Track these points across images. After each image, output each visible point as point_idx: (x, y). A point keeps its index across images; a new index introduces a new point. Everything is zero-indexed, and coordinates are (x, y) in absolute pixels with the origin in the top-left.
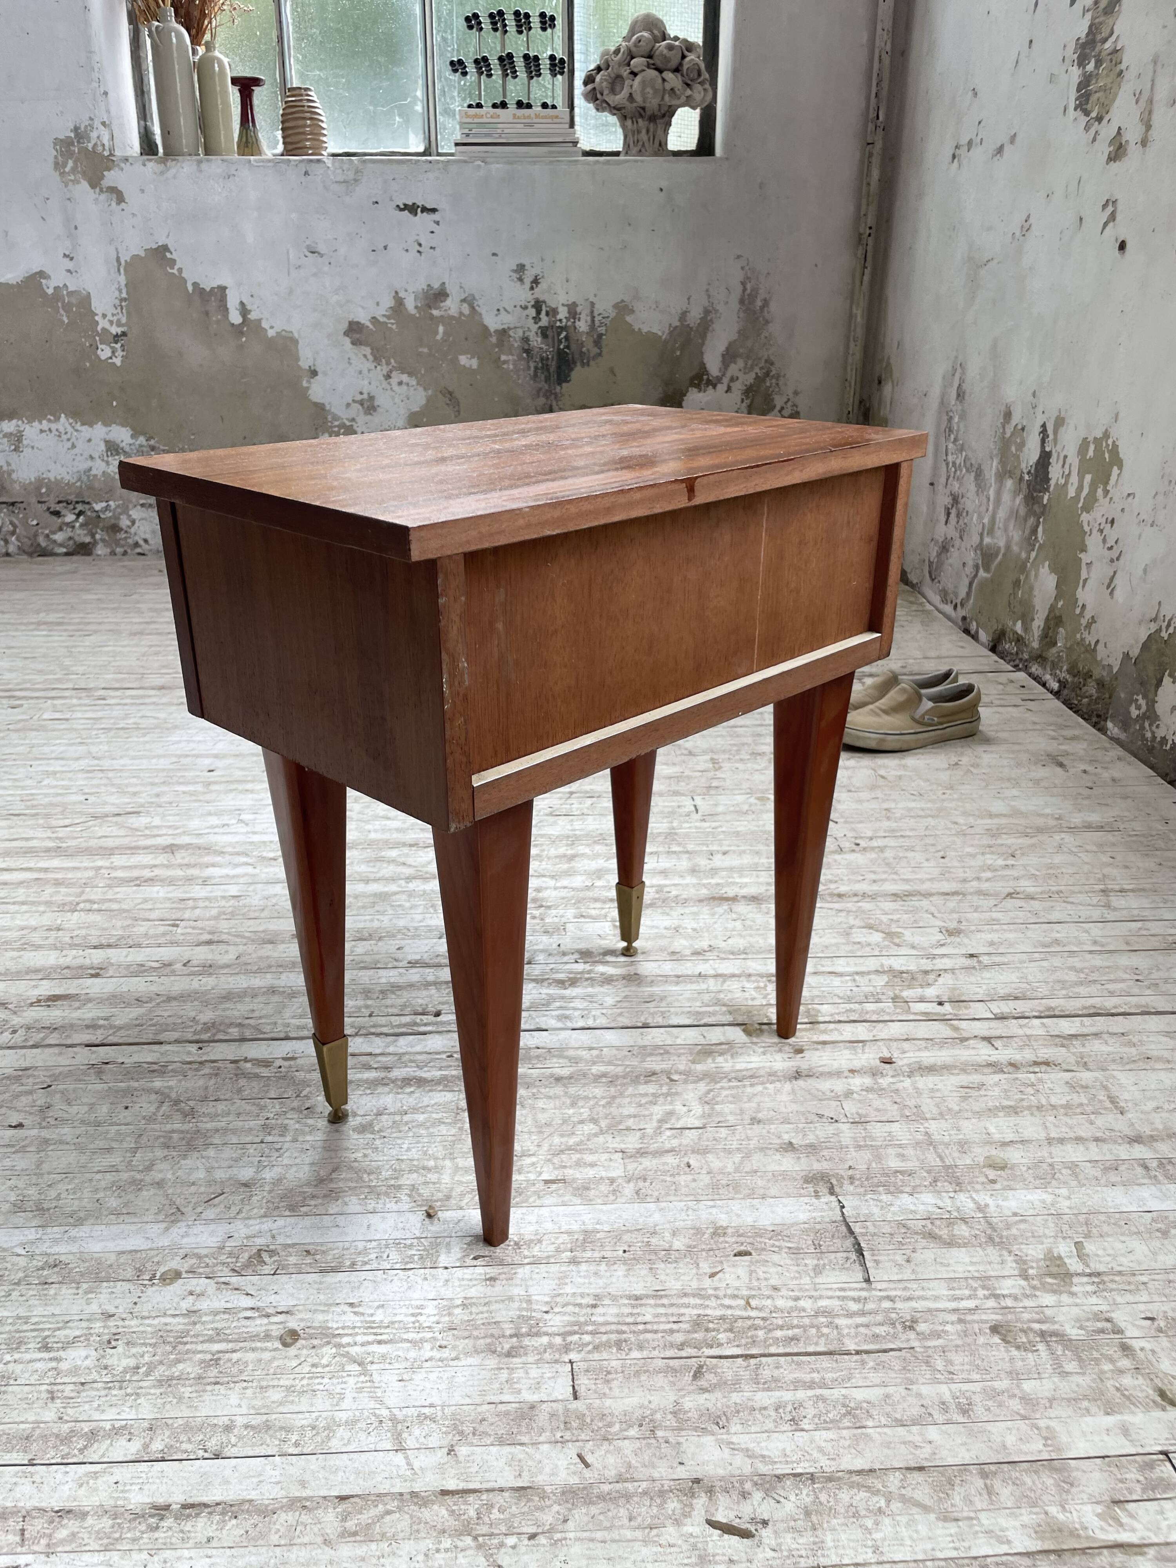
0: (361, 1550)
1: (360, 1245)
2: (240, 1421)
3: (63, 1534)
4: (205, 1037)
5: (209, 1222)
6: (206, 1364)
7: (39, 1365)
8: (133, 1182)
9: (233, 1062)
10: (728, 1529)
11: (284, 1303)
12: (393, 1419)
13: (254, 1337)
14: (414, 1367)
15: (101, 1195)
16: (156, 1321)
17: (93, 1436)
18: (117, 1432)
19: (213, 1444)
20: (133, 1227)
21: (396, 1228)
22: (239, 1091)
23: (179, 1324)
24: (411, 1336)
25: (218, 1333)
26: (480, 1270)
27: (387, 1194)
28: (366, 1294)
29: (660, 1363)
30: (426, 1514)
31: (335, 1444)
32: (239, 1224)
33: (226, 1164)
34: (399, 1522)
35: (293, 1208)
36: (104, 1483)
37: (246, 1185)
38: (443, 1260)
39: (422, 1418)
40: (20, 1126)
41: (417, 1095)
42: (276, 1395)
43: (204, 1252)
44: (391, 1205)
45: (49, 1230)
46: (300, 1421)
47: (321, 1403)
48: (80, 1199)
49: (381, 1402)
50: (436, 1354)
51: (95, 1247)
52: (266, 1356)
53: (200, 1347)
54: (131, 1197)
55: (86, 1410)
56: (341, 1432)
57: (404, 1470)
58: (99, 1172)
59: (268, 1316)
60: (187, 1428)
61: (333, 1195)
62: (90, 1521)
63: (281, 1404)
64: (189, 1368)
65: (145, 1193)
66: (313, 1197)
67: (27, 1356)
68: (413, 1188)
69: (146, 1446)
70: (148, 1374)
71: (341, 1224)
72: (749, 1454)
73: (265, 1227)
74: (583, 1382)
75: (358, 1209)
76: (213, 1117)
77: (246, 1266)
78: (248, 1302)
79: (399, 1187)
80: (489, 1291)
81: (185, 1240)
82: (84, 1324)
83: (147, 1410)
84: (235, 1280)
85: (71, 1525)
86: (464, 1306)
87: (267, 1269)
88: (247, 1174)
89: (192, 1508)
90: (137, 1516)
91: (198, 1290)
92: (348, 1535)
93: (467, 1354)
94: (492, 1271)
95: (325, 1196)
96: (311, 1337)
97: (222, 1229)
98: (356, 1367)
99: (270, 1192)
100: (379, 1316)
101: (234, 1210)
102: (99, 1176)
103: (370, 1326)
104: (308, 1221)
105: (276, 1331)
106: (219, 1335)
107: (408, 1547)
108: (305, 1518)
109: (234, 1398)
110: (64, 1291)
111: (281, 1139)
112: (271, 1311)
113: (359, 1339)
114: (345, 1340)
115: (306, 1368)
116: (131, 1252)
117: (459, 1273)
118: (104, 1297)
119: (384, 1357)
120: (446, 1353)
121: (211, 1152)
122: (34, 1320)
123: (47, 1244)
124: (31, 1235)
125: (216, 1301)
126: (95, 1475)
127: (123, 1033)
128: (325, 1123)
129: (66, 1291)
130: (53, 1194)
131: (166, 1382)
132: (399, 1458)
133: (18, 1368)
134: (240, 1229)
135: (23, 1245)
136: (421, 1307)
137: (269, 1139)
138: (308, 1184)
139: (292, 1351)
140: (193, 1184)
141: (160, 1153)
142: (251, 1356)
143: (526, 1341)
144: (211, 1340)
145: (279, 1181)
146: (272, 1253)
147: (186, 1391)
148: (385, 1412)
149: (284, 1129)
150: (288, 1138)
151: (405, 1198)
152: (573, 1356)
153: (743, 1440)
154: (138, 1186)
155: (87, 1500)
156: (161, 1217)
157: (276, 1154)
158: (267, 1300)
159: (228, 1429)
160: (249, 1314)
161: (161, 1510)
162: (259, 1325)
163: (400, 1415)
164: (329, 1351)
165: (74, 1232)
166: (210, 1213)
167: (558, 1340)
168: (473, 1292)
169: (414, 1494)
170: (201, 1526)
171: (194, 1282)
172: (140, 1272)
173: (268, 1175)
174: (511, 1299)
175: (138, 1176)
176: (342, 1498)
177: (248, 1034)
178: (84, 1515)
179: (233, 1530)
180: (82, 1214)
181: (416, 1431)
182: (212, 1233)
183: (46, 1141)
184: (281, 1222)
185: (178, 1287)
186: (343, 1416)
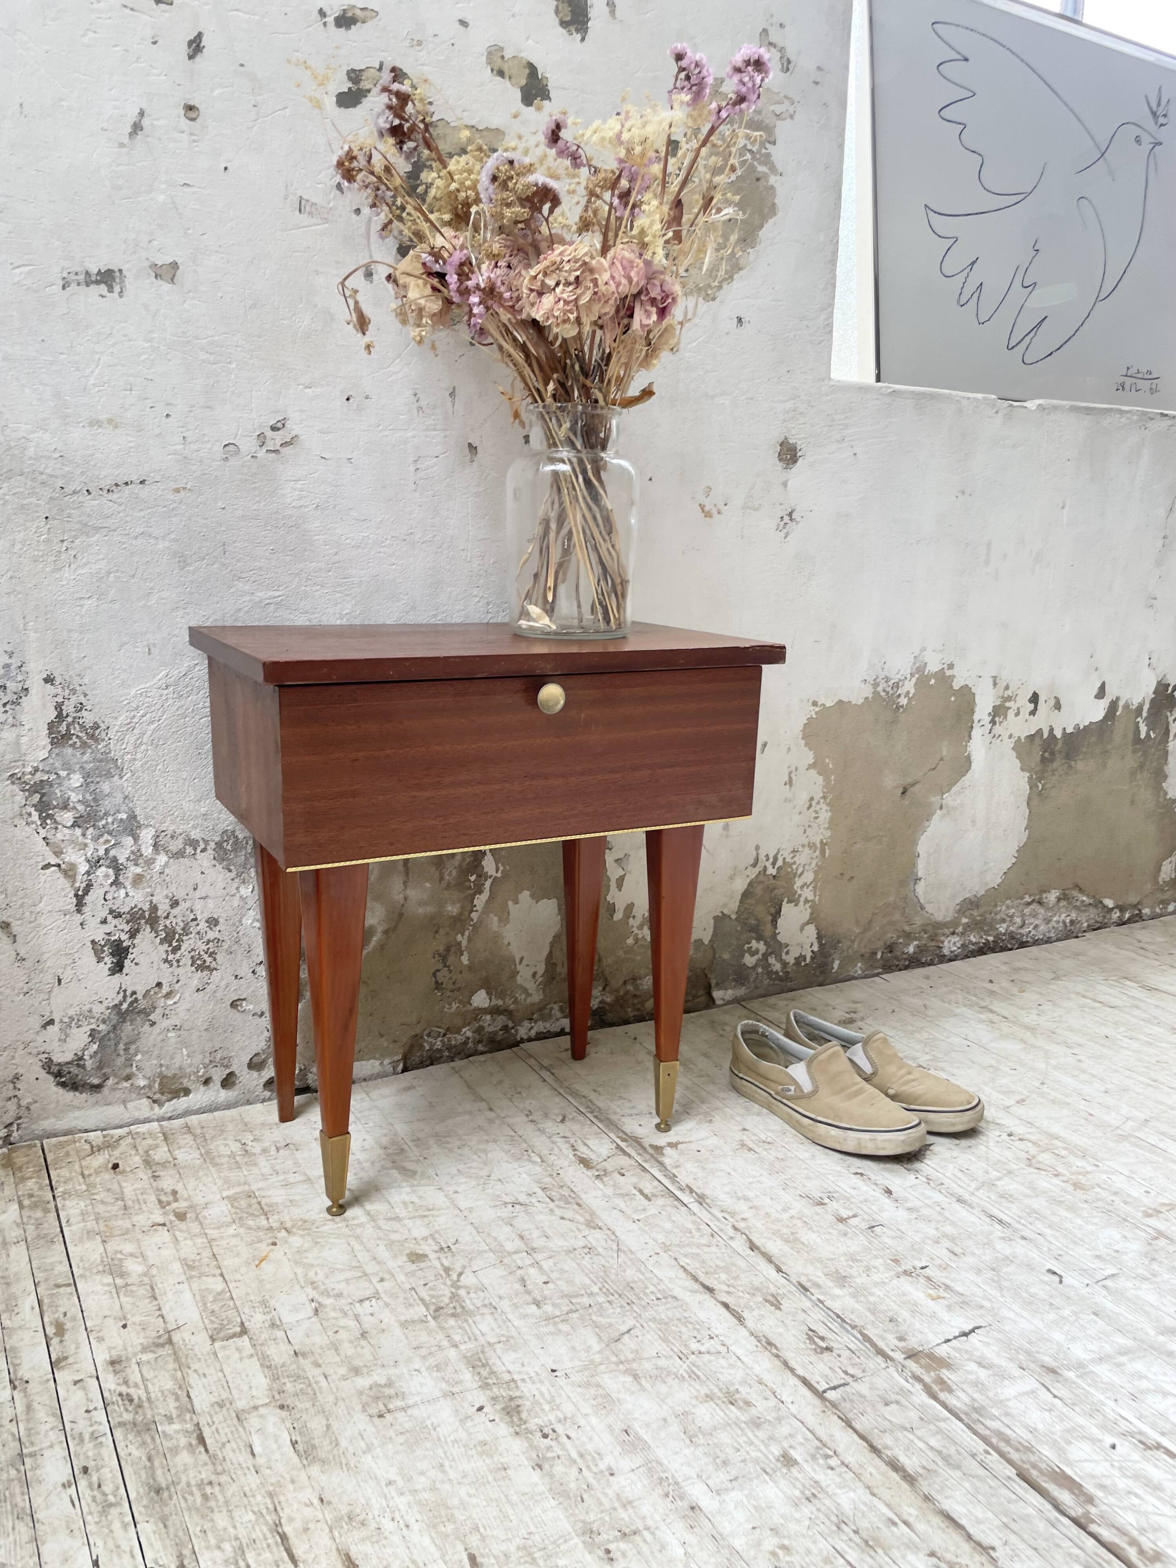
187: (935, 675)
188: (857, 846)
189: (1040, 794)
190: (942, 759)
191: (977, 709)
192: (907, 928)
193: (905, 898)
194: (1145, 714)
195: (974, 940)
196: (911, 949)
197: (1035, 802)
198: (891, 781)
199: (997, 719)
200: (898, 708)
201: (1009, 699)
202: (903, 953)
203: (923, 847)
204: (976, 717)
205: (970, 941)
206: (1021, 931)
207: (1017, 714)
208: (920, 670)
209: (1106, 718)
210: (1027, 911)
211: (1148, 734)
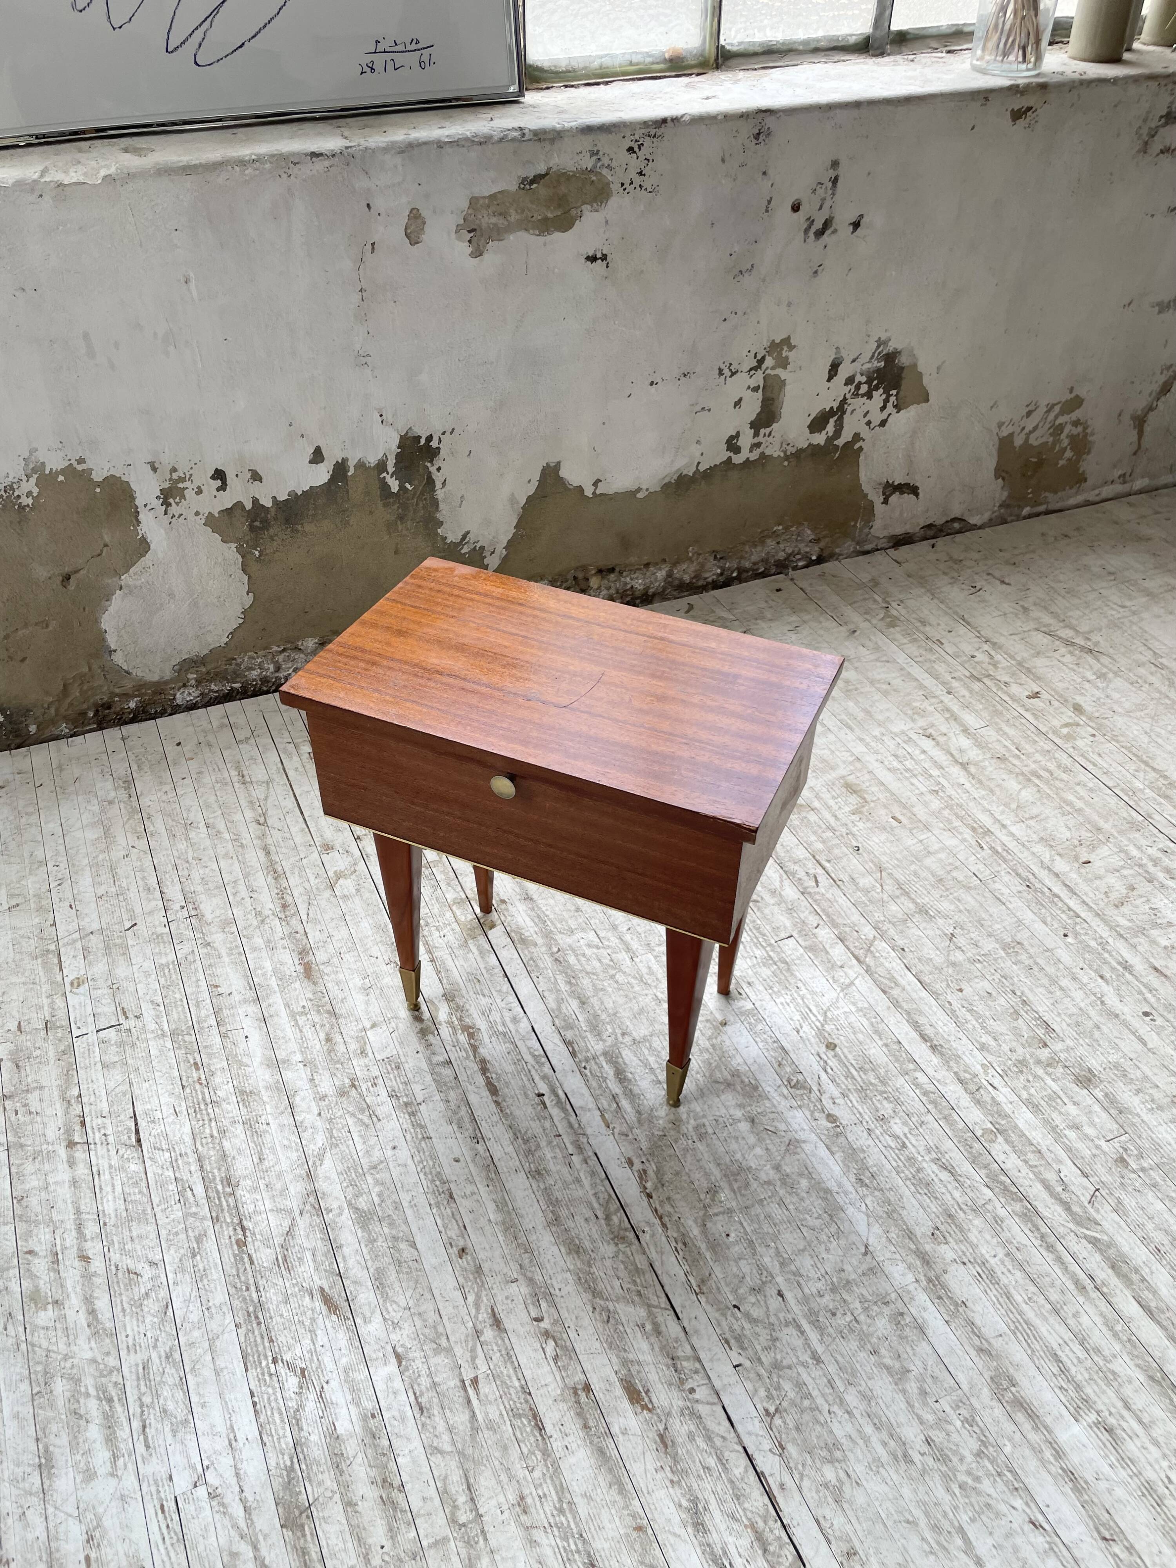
0: (899, 978)
1: (761, 1045)
2: (880, 1043)
3: (967, 1076)
4: (631, 1235)
5: (787, 1124)
6: (865, 1072)
7: (914, 1142)
8: (784, 1183)
9: (650, 1196)
10: (817, 882)
11: (813, 1060)
12: (842, 990)
13: (840, 1060)
14: (815, 993)
15: (804, 1195)
16: (860, 1108)
17: (926, 1093)
18: (918, 1086)
19: (896, 1047)
20: (813, 1159)
21: (741, 1035)
22: (677, 1174)
23: (854, 1097)
24: (800, 1001)
25: (846, 1077)
26: (747, 990)
27: (721, 1049)
28: (788, 1029)
29: (758, 914)
30: (872, 964)
31: (866, 1005)
32: (780, 1108)
33: (742, 1142)
34: (880, 971)
35: (756, 1088)
36: (939, 1076)
37: (753, 1121)
38: (749, 1006)
39: (835, 981)
40: (780, 1294)
41: (632, 1070)
42: (861, 1037)
43: (808, 1113)
44: (728, 1043)
45: (842, 1203)
46: (866, 1023)
47: (852, 1019)
48: (812, 1204)
49: (837, 999)
50: (803, 988)
51: (837, 1170)
52: (845, 1050)
53: (859, 1079)
54: (794, 1177)
55: (918, 1105)
56: (860, 1005)
57: (860, 978)
58: (787, 1209)
59: (825, 1062)
60: (897, 1060)
61: (736, 1074)
62: (956, 1070)
63: (862, 1032)
64: (872, 1077)
65: (788, 1171)
66: (742, 1082)
67: (913, 1150)
68: (709, 1039)
69: (915, 1070)
70: (885, 1092)
71: (752, 1061)
72: (781, 881)
73: (775, 1095)
74: (783, 935)
75: (738, 1057)
76: (707, 1175)
77: (804, 1088)
78: (823, 1076)
79: (713, 1046)
80: (756, 982)
81: (806, 1127)
82: (881, 1138)
83: (900, 1081)
84: (815, 1088)
85: (963, 1075)
86: (771, 988)
87: (800, 1077)
88: (744, 1126)
89: (924, 1038)
90: (942, 1054)
91: (830, 1101)
92: (897, 984)
93: (796, 977)
94: (745, 986)
95: (739, 1076)
96: (825, 1038)
97: (788, 1115)
98: (829, 1014)
99: (750, 1105)
100: (797, 1017)
101: (772, 1116)
102: (791, 1207)
103: (805, 1018)
104: (759, 1076)
105: (831, 1053)
106: (849, 1076)
107: (887, 965)
108: (900, 1000)
109: (873, 1051)
110: (871, 1163)
111: (707, 1124)
112: (822, 1063)
113: (814, 1019)
114: (818, 1024)
115: (841, 1032)
116: (828, 1149)
117: (753, 997)
118: (861, 1142)
119: (817, 1006)
120: (800, 985)
121: (738, 1156)
122: (894, 1164)
123: (851, 1196)
124: (850, 1210)
125: (832, 1089)
126: (938, 1081)
127: (654, 1300)
128: (681, 1107)
129: (870, 1162)
130: (817, 1223)
131: (884, 1082)
132: (857, 982)
133: (921, 1149)
134: (784, 1105)
135: (859, 1210)
136: (782, 1004)
137: (710, 1131)
138: (735, 1090)
139: (836, 1042)
140: (767, 1149)
141: (754, 1185)
142: (850, 1057)
143: (776, 959)
144: (853, 1077)
145: (741, 1106)
146: (789, 1081)
147: (882, 1071)
148: (841, 995)
149: (696, 1128)
150: (704, 1120)
151: (719, 1039)
152: (773, 942)
153: (777, 884)
154: (785, 1180)
155: (950, 1077)
156: (799, 1150)
157: (721, 1119)
158: (817, 1068)
159: (886, 1045)
160: (829, 1070)
161: (933, 1048)
162: (833, 1062)
163: (839, 990)
164: (827, 1027)
165: (835, 1189)
166: (782, 1127)
167: (768, 949)
168: (761, 988)
169: (867, 971)
170: (929, 1031)
171: (827, 1106)
172: (838, 1135)
173: (738, 1113)
174: (756, 973)
175: (778, 1183)
176: (884, 992)
177: (615, 1205)
178: (955, 1073)
179: (922, 1020)
180: (822, 1194)
181: (842, 980)
182: (794, 1117)
183: (782, 1264)
184: (768, 1089)
185: (835, 1111)
186: (853, 1009)
187: (63, 472)
188: (20, 633)
189: (258, 560)
190: (106, 545)
191: (137, 495)
192: (117, 691)
193: (103, 668)
194: (391, 468)
195: (216, 688)
196: (132, 705)
197: (254, 567)
198: (41, 572)
199: (171, 500)
200: (22, 508)
201: (182, 480)
202: (123, 709)
203: (109, 622)
204: (139, 502)
205: (211, 691)
206: (277, 675)
207: (199, 491)
208: (37, 471)
209: (333, 479)
210: (280, 658)
211: (402, 487)
